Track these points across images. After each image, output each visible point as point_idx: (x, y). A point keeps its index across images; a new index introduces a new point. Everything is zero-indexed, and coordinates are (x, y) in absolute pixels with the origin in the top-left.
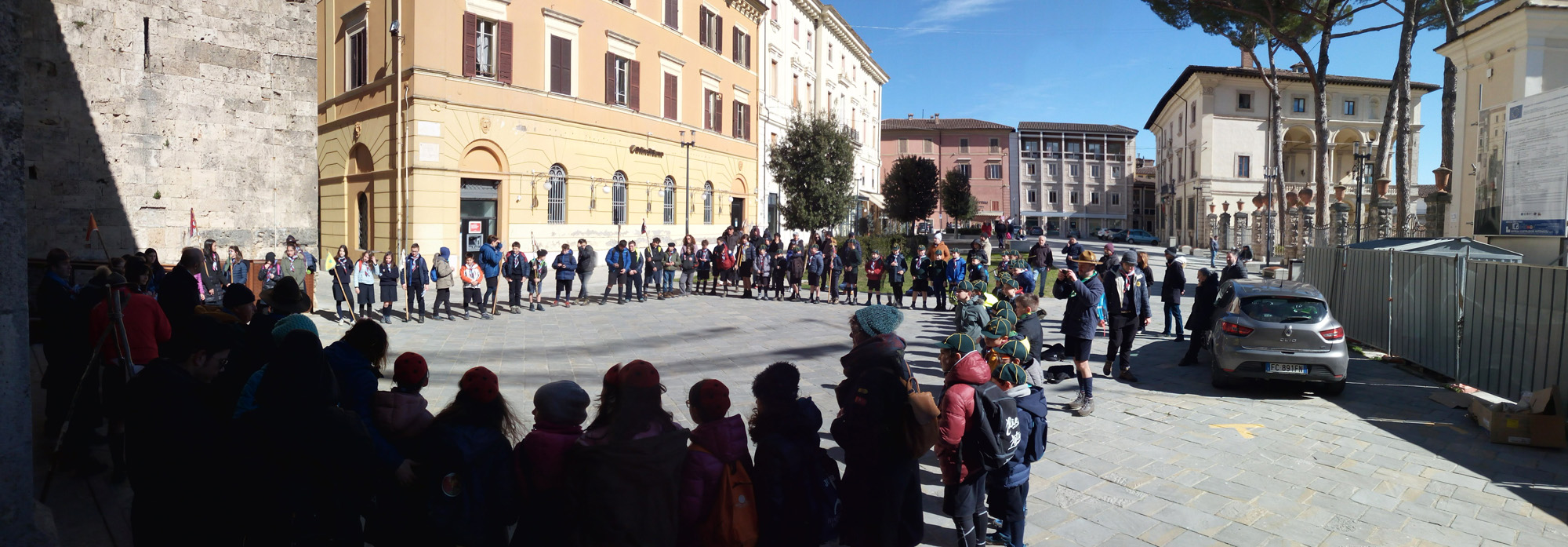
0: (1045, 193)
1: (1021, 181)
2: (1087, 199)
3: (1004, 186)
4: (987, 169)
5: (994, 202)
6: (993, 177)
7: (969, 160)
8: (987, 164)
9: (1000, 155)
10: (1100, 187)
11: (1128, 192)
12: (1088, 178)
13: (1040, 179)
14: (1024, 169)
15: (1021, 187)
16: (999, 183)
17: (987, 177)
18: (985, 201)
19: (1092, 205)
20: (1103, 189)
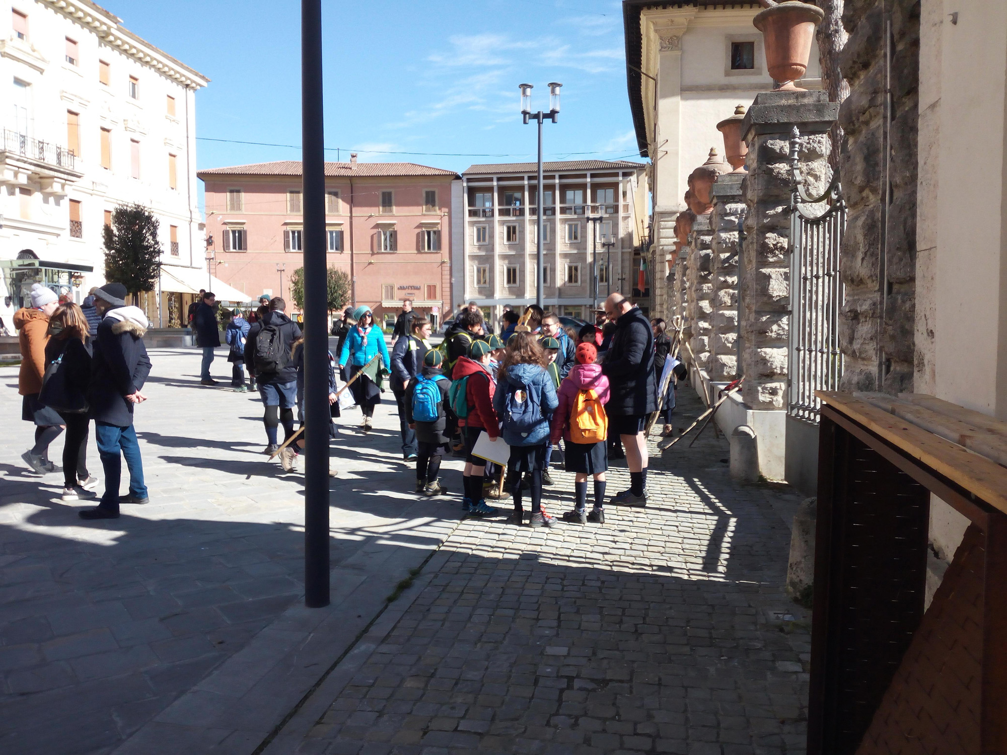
0: (500, 269)
1: (467, 253)
2: (561, 277)
3: (443, 262)
4: (419, 237)
5: (429, 287)
6: (429, 248)
7: (393, 224)
8: (419, 230)
9: (436, 217)
10: (582, 256)
11: (623, 261)
12: (562, 243)
13: (493, 250)
14: (470, 234)
15: (468, 262)
16: (435, 258)
17: (419, 249)
18: (418, 285)
19: (568, 284)
20: (585, 259)
